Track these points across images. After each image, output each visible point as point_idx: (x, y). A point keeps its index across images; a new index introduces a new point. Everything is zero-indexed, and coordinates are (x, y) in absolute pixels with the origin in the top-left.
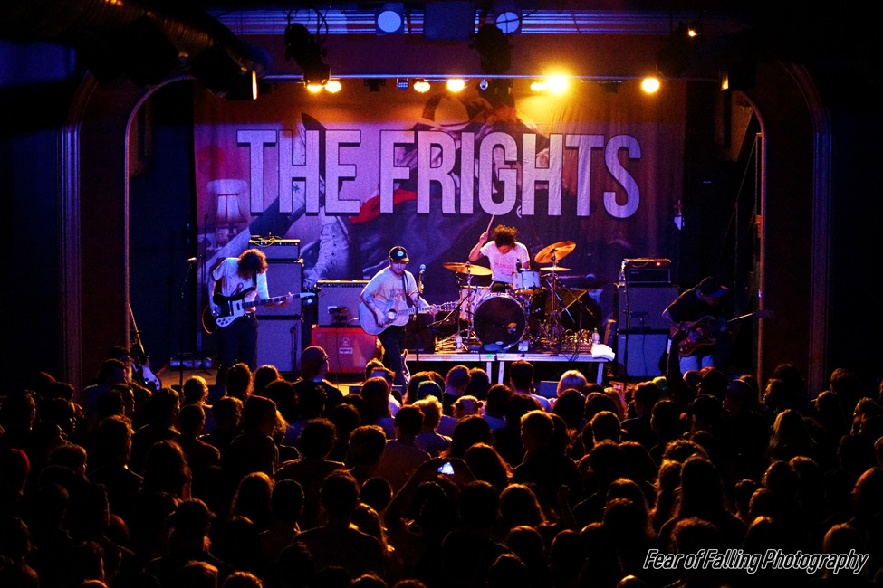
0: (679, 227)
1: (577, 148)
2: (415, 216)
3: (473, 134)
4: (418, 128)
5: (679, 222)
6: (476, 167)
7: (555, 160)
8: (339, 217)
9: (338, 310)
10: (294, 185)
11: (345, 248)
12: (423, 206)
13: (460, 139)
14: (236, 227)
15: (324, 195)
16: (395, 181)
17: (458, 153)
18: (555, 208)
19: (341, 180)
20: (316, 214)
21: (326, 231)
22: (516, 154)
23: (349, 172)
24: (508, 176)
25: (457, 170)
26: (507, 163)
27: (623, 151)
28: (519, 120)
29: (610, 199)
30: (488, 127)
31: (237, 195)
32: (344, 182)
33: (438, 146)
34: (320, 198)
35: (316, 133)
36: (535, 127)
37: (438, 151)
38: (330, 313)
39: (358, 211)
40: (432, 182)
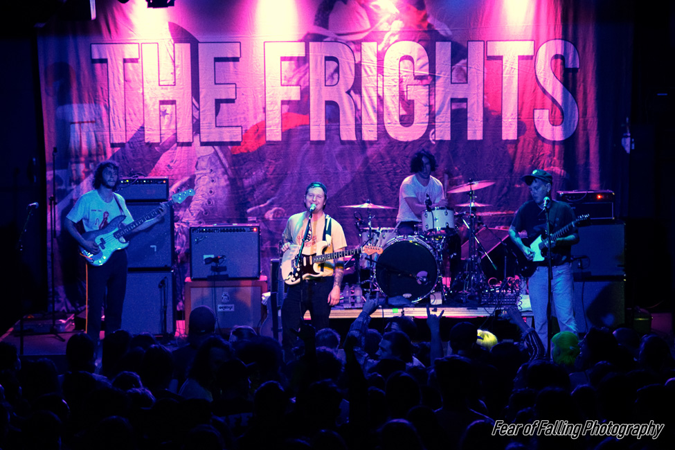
0: (628, 150)
1: (500, 58)
2: (309, 142)
3: (375, 44)
4: (309, 39)
5: (627, 144)
6: (380, 83)
7: (474, 73)
8: (216, 147)
9: (216, 260)
10: (162, 109)
11: (228, 182)
12: (318, 131)
13: (360, 50)
14: (92, 162)
15: (198, 121)
16: (283, 102)
18: (475, 132)
19: (218, 102)
20: (189, 144)
21: (203, 164)
22: (427, 67)
23: (228, 92)
24: (418, 94)
25: (357, 87)
26: (417, 78)
27: (558, 61)
28: (430, 26)
29: (542, 119)
30: (393, 35)
31: (92, 122)
32: (223, 106)
33: (334, 59)
34: (193, 125)
35: (187, 46)
36: (450, 33)
37: (333, 65)
38: (206, 263)
39: (239, 139)
40: (327, 103)
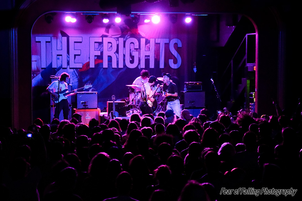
0: (195, 71)
1: (159, 44)
2: (102, 69)
3: (123, 38)
4: (103, 36)
5: (195, 70)
6: (124, 50)
7: (152, 48)
8: (75, 70)
9: (85, 103)
10: (58, 57)
11: (78, 80)
12: (105, 65)
13: (118, 40)
14: (35, 74)
15: (69, 61)
16: (95, 56)
17: (118, 46)
18: (152, 65)
19: (75, 55)
20: (66, 68)
22: (138, 46)
23: (78, 52)
24: (135, 54)
25: (117, 52)
26: (135, 49)
27: (176, 45)
28: (139, 33)
29: (171, 62)
30: (128, 36)
31: (36, 61)
32: (76, 56)
33: (111, 43)
34: (67, 62)
35: (66, 38)
36: (145, 36)
37: (110, 45)
38: (82, 104)
39: (81, 67)
40: (109, 56)
